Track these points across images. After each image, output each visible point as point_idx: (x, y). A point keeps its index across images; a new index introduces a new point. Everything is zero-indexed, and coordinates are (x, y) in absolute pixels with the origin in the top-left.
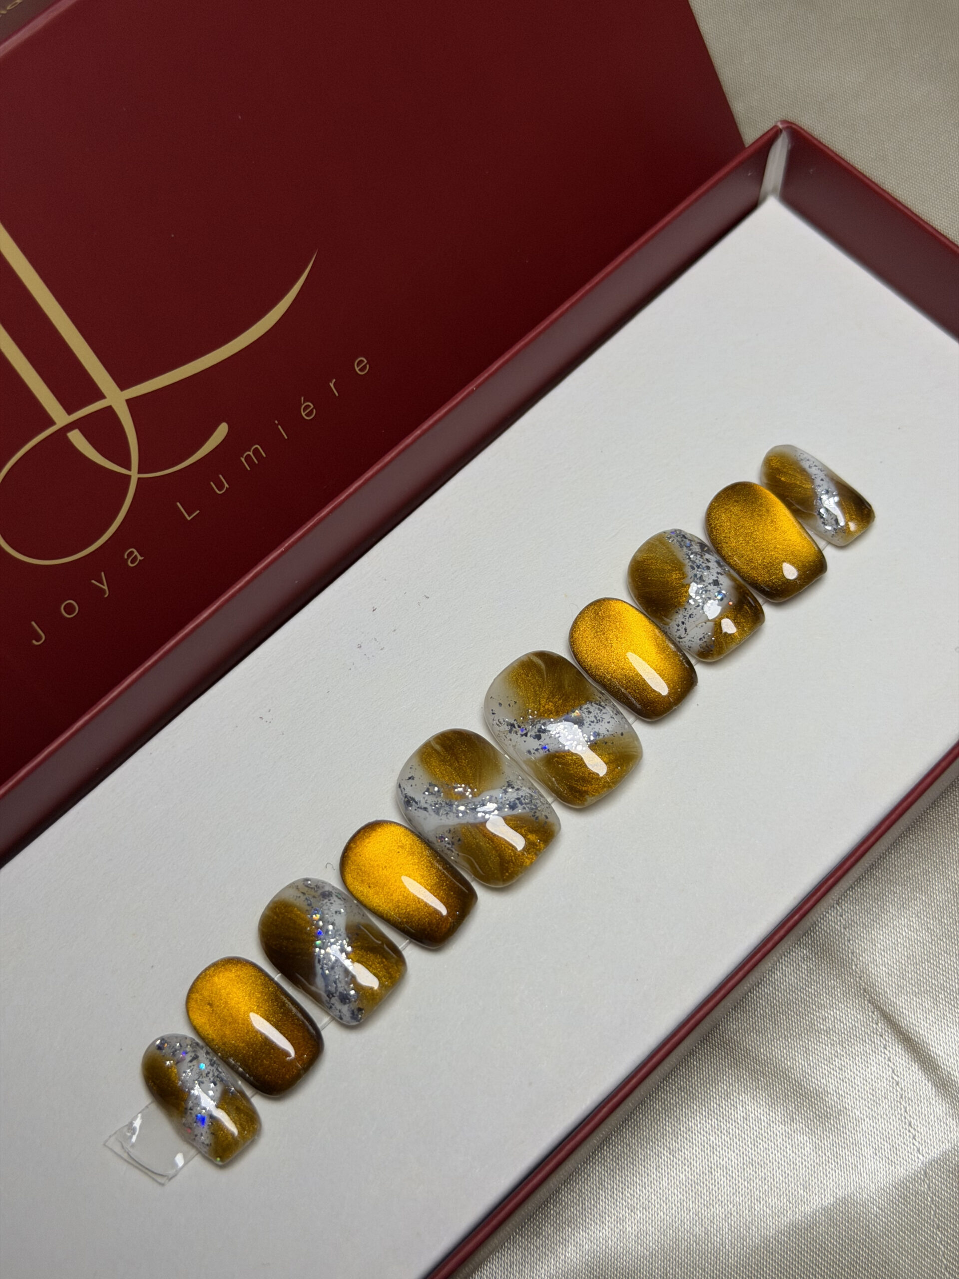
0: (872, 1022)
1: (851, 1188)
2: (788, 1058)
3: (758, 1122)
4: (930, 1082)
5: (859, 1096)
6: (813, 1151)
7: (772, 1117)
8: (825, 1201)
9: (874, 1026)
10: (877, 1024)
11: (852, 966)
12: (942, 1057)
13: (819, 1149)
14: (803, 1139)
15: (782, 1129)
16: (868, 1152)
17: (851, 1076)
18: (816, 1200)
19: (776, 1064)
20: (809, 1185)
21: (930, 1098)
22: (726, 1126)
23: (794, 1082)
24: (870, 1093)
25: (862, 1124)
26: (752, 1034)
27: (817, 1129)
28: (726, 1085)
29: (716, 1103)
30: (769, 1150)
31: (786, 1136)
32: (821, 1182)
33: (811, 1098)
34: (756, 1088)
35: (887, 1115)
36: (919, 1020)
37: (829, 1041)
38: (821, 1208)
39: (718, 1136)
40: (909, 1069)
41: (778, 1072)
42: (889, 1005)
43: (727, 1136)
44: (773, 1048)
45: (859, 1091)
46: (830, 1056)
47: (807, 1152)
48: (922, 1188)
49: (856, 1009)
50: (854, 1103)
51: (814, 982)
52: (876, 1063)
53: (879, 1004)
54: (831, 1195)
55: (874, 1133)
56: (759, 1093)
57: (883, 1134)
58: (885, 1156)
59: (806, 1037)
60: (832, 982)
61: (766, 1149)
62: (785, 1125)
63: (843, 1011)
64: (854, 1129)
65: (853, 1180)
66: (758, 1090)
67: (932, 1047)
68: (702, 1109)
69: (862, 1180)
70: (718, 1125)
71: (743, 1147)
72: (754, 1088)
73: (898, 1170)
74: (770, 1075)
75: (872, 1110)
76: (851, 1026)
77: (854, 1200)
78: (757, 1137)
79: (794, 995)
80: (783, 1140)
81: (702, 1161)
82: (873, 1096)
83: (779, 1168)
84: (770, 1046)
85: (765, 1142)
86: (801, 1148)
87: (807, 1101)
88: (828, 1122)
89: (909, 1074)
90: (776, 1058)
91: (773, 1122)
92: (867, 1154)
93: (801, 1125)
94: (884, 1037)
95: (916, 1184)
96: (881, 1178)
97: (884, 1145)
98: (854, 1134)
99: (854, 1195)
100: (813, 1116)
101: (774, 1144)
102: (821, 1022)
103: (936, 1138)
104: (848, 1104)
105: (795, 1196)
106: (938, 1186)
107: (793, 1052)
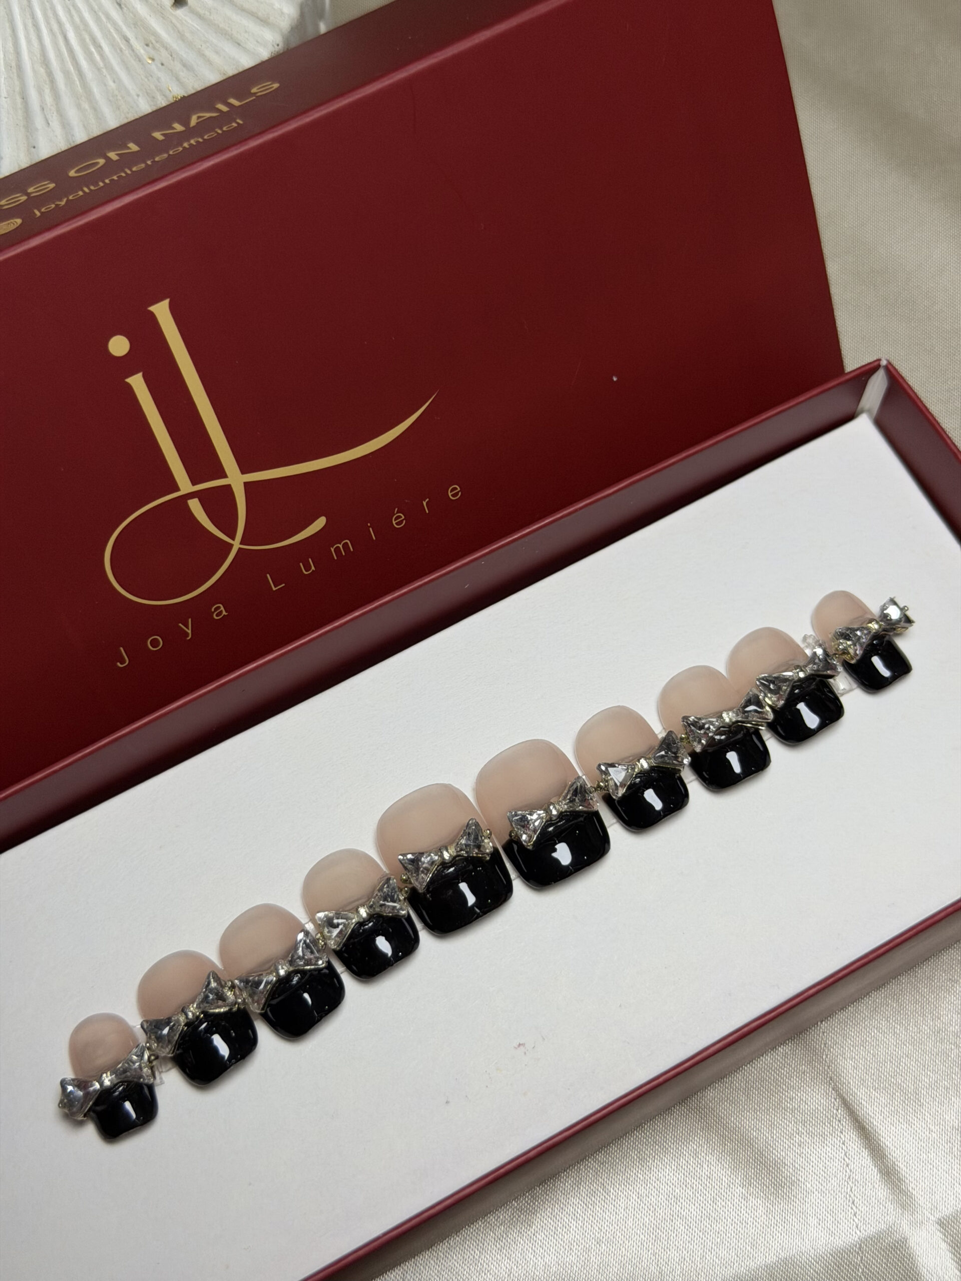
0: (834, 1107)
1: (793, 1251)
2: (755, 1129)
3: (720, 1182)
4: (876, 1168)
5: (812, 1171)
6: (764, 1214)
7: (733, 1179)
8: (768, 1259)
9: (835, 1111)
10: (837, 1110)
11: (823, 1055)
12: (890, 1148)
13: (770, 1213)
14: (757, 1202)
15: (740, 1191)
16: (813, 1221)
17: (808, 1152)
18: (761, 1257)
19: (743, 1133)
20: (757, 1243)
21: (874, 1182)
22: (691, 1181)
23: (756, 1151)
24: (822, 1170)
25: (811, 1195)
26: (726, 1103)
27: (771, 1195)
28: (696, 1145)
29: (685, 1160)
30: (725, 1208)
31: (742, 1198)
32: (768, 1242)
33: (770, 1167)
34: (722, 1151)
35: (834, 1191)
36: (875, 1112)
37: (793, 1119)
38: (765, 1265)
39: (683, 1189)
40: (860, 1154)
41: (744, 1140)
42: (850, 1095)
43: (690, 1190)
44: (743, 1118)
45: (813, 1166)
46: (792, 1132)
47: (759, 1214)
48: (856, 1260)
49: (821, 1094)
50: (807, 1176)
51: (787, 1065)
52: (832, 1144)
53: (842, 1092)
54: (774, 1254)
55: (821, 1205)
56: (724, 1156)
57: (828, 1207)
58: (827, 1227)
59: (773, 1112)
60: (803, 1067)
61: (723, 1206)
62: (743, 1188)
63: (809, 1094)
64: (803, 1199)
65: (796, 1244)
66: (723, 1154)
67: (883, 1137)
68: (672, 1163)
69: (803, 1245)
70: (684, 1179)
71: (703, 1202)
72: (721, 1151)
73: (836, 1241)
74: (737, 1142)
75: (822, 1185)
76: (814, 1108)
77: (794, 1262)
78: (716, 1194)
79: (768, 1074)
80: (739, 1200)
81: (665, 1209)
82: (825, 1173)
83: (732, 1225)
84: (740, 1116)
85: (723, 1201)
86: (754, 1209)
87: (766, 1169)
88: (781, 1190)
89: (859, 1159)
90: (744, 1128)
91: (733, 1183)
92: (812, 1223)
93: (757, 1189)
94: (842, 1122)
95: (851, 1255)
96: (820, 1245)
97: (828, 1217)
98: (803, 1204)
99: (795, 1257)
100: (769, 1183)
101: (731, 1203)
102: (789, 1101)
103: (874, 1218)
104: (802, 1177)
105: (743, 1251)
106: (870, 1260)
107: (760, 1124)
